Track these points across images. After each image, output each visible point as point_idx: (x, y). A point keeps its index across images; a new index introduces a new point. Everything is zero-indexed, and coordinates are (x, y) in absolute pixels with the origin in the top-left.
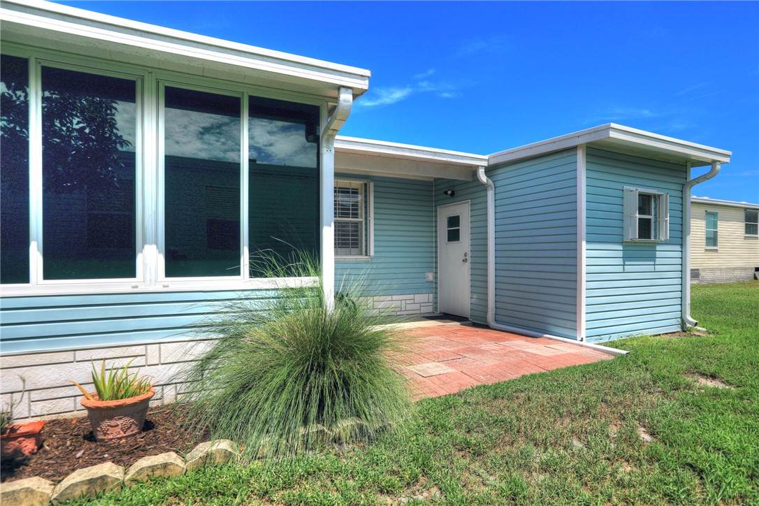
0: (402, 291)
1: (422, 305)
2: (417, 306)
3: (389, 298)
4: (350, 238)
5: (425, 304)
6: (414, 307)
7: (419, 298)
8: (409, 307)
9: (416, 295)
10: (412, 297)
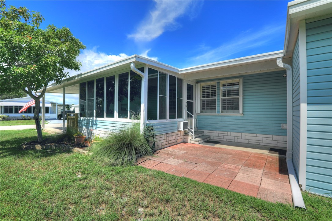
0: (262, 132)
1: (278, 142)
2: (275, 142)
3: (255, 135)
4: (227, 105)
5: (280, 142)
6: (272, 142)
7: (275, 137)
8: (268, 142)
9: (273, 136)
10: (271, 136)
